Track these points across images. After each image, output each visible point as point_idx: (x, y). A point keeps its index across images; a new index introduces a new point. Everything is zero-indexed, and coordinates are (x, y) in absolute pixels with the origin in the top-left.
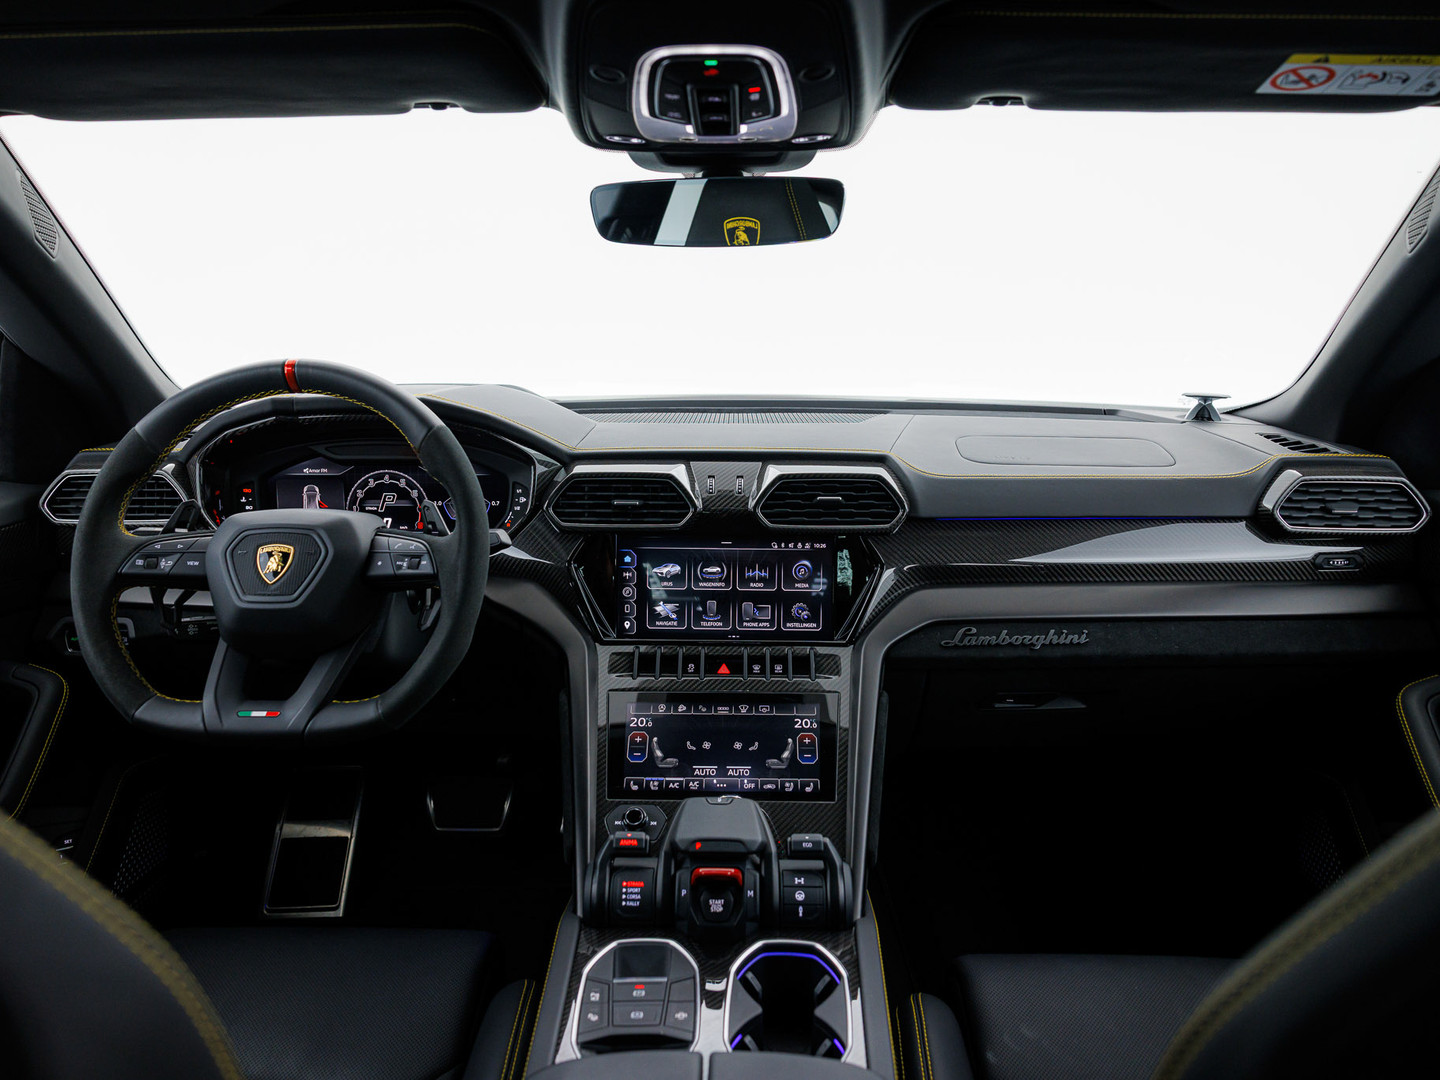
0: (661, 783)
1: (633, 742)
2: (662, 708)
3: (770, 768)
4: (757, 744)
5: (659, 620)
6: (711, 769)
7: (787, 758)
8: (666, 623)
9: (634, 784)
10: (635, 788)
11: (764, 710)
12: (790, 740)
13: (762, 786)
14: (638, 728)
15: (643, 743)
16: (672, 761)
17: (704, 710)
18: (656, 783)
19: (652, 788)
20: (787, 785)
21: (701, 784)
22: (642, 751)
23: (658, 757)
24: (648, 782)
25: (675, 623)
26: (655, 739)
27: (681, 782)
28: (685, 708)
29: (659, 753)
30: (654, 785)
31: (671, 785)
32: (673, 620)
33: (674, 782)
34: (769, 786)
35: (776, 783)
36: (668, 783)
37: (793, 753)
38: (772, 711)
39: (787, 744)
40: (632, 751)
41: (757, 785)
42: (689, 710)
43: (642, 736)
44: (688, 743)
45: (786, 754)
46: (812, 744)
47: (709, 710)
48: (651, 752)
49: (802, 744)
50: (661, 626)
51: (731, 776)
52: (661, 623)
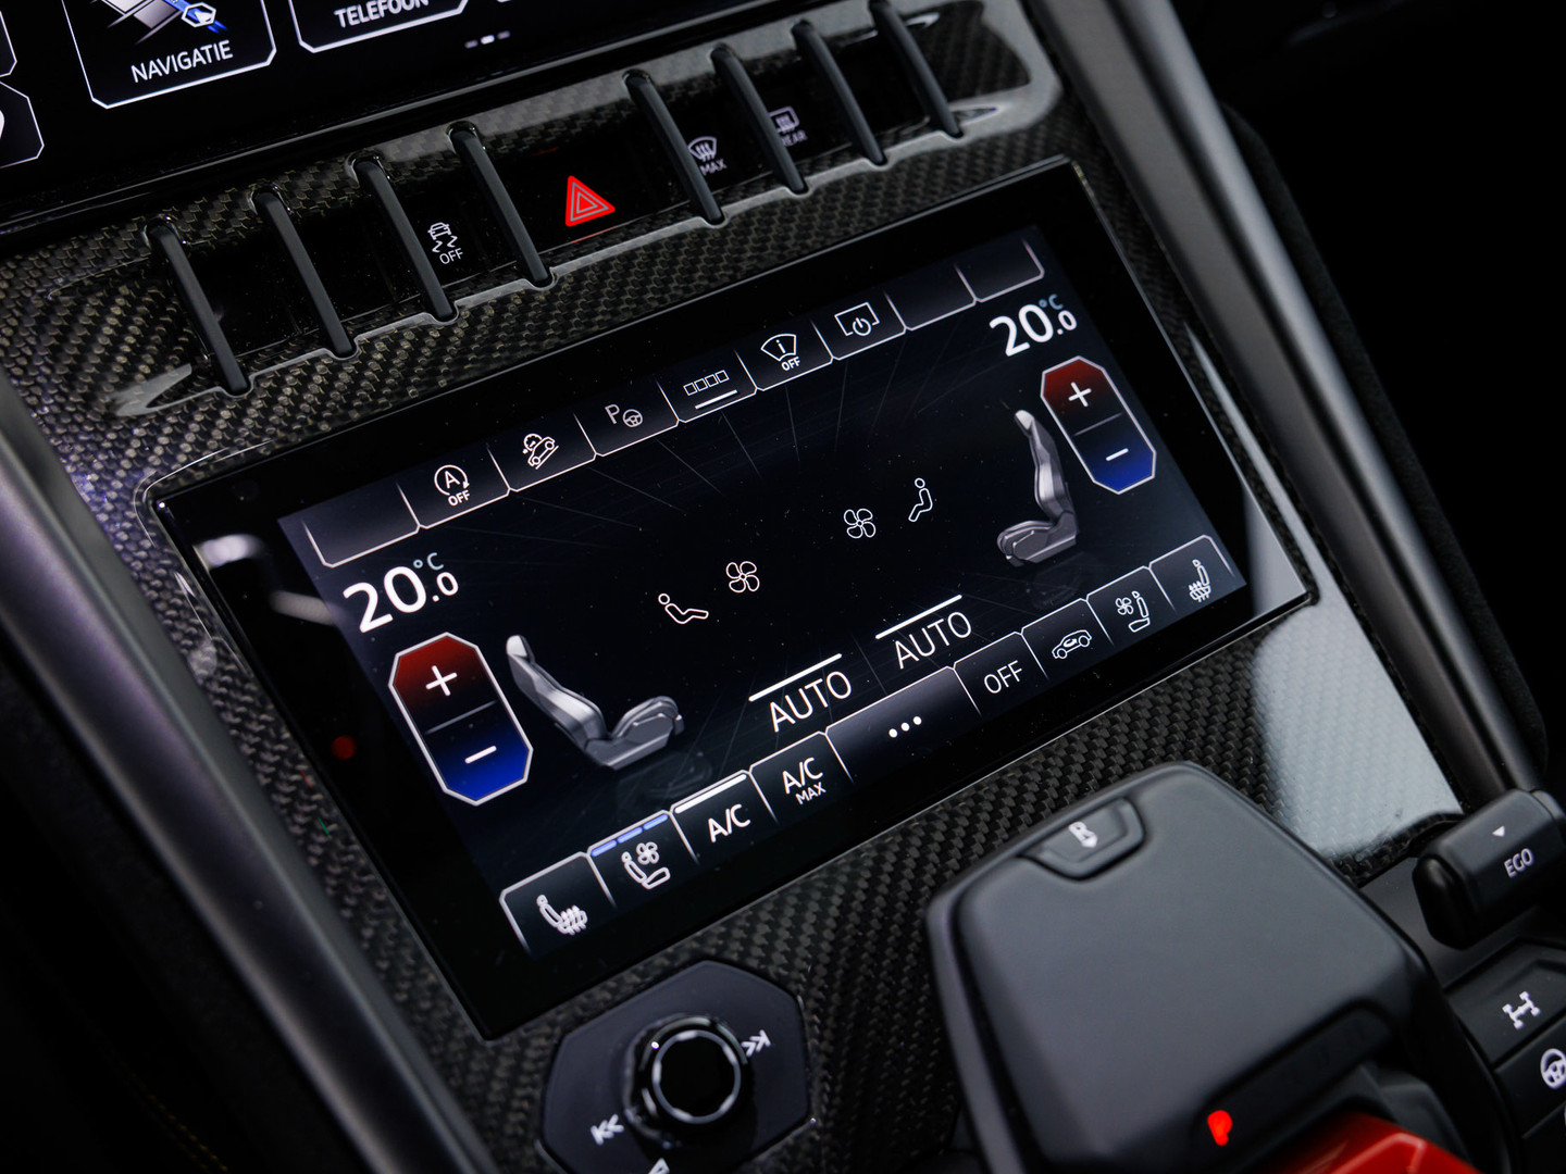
0: (663, 837)
1: (428, 707)
2: (457, 492)
3: (1030, 568)
4: (920, 484)
5: (143, 59)
6: (823, 676)
7: (1058, 497)
8: (178, 62)
9: (560, 907)
10: (572, 921)
11: (862, 327)
12: (1024, 418)
13: (1045, 655)
14: (404, 630)
15: (471, 687)
16: (650, 716)
17: (635, 420)
18: (649, 853)
19: (645, 882)
20: (1124, 606)
21: (824, 763)
22: (493, 727)
23: (578, 726)
24: (610, 863)
25: (223, 50)
26: (515, 646)
27: (742, 794)
28: (551, 445)
29: (572, 707)
30: (645, 867)
31: (715, 830)
32: (204, 36)
33: (716, 808)
34: (1069, 644)
35: (1080, 620)
36: (695, 823)
37: (1067, 468)
38: (889, 323)
39: (1023, 436)
40: (450, 749)
41: (1025, 662)
42: (570, 444)
43: (448, 658)
44: (666, 602)
45: (1046, 484)
46: (1100, 396)
47: (654, 410)
48: (539, 718)
49: (1072, 414)
50: (158, 83)
51: (917, 670)
52: (155, 68)
